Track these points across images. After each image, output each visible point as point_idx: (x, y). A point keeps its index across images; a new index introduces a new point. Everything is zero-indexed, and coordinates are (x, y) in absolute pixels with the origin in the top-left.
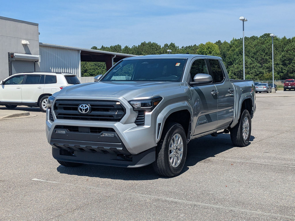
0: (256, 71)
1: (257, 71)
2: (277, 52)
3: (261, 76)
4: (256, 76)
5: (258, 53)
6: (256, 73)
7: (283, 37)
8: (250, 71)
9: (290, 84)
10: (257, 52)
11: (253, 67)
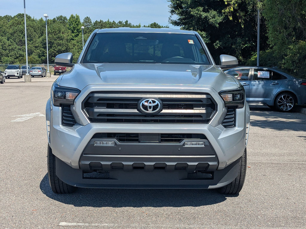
0: (15, 54)
1: (17, 53)
2: (35, 34)
3: (22, 59)
4: (16, 59)
5: (15, 35)
6: (16, 56)
7: (40, 18)
8: (9, 53)
9: (60, 68)
10: (14, 32)
11: (12, 49)
